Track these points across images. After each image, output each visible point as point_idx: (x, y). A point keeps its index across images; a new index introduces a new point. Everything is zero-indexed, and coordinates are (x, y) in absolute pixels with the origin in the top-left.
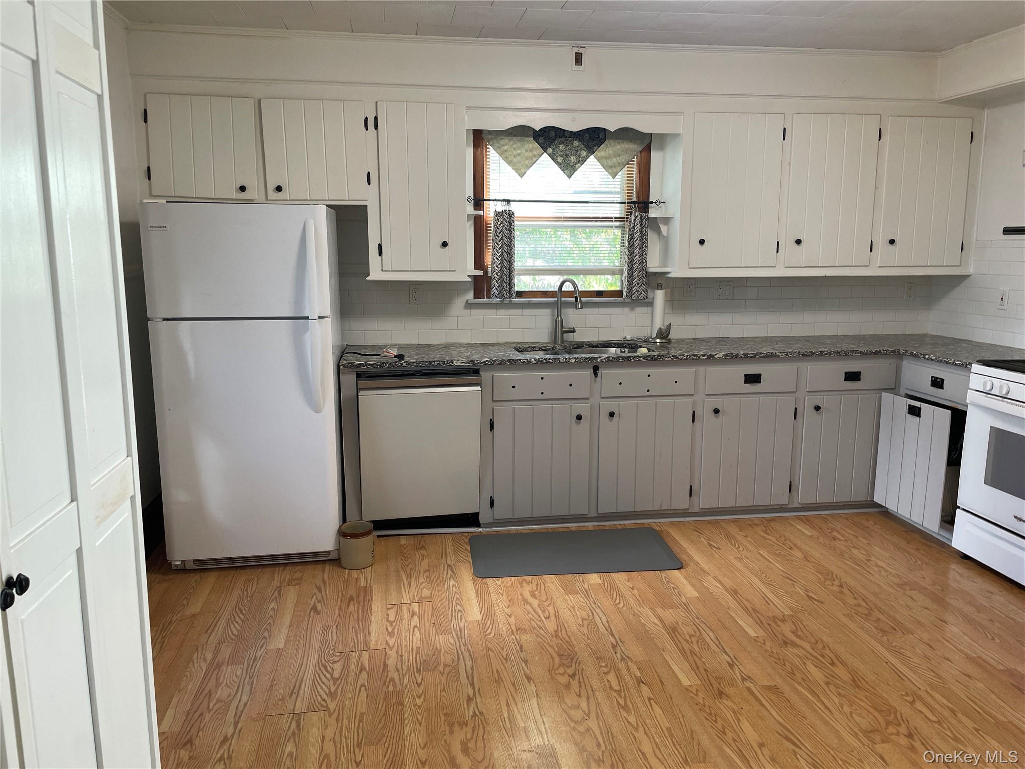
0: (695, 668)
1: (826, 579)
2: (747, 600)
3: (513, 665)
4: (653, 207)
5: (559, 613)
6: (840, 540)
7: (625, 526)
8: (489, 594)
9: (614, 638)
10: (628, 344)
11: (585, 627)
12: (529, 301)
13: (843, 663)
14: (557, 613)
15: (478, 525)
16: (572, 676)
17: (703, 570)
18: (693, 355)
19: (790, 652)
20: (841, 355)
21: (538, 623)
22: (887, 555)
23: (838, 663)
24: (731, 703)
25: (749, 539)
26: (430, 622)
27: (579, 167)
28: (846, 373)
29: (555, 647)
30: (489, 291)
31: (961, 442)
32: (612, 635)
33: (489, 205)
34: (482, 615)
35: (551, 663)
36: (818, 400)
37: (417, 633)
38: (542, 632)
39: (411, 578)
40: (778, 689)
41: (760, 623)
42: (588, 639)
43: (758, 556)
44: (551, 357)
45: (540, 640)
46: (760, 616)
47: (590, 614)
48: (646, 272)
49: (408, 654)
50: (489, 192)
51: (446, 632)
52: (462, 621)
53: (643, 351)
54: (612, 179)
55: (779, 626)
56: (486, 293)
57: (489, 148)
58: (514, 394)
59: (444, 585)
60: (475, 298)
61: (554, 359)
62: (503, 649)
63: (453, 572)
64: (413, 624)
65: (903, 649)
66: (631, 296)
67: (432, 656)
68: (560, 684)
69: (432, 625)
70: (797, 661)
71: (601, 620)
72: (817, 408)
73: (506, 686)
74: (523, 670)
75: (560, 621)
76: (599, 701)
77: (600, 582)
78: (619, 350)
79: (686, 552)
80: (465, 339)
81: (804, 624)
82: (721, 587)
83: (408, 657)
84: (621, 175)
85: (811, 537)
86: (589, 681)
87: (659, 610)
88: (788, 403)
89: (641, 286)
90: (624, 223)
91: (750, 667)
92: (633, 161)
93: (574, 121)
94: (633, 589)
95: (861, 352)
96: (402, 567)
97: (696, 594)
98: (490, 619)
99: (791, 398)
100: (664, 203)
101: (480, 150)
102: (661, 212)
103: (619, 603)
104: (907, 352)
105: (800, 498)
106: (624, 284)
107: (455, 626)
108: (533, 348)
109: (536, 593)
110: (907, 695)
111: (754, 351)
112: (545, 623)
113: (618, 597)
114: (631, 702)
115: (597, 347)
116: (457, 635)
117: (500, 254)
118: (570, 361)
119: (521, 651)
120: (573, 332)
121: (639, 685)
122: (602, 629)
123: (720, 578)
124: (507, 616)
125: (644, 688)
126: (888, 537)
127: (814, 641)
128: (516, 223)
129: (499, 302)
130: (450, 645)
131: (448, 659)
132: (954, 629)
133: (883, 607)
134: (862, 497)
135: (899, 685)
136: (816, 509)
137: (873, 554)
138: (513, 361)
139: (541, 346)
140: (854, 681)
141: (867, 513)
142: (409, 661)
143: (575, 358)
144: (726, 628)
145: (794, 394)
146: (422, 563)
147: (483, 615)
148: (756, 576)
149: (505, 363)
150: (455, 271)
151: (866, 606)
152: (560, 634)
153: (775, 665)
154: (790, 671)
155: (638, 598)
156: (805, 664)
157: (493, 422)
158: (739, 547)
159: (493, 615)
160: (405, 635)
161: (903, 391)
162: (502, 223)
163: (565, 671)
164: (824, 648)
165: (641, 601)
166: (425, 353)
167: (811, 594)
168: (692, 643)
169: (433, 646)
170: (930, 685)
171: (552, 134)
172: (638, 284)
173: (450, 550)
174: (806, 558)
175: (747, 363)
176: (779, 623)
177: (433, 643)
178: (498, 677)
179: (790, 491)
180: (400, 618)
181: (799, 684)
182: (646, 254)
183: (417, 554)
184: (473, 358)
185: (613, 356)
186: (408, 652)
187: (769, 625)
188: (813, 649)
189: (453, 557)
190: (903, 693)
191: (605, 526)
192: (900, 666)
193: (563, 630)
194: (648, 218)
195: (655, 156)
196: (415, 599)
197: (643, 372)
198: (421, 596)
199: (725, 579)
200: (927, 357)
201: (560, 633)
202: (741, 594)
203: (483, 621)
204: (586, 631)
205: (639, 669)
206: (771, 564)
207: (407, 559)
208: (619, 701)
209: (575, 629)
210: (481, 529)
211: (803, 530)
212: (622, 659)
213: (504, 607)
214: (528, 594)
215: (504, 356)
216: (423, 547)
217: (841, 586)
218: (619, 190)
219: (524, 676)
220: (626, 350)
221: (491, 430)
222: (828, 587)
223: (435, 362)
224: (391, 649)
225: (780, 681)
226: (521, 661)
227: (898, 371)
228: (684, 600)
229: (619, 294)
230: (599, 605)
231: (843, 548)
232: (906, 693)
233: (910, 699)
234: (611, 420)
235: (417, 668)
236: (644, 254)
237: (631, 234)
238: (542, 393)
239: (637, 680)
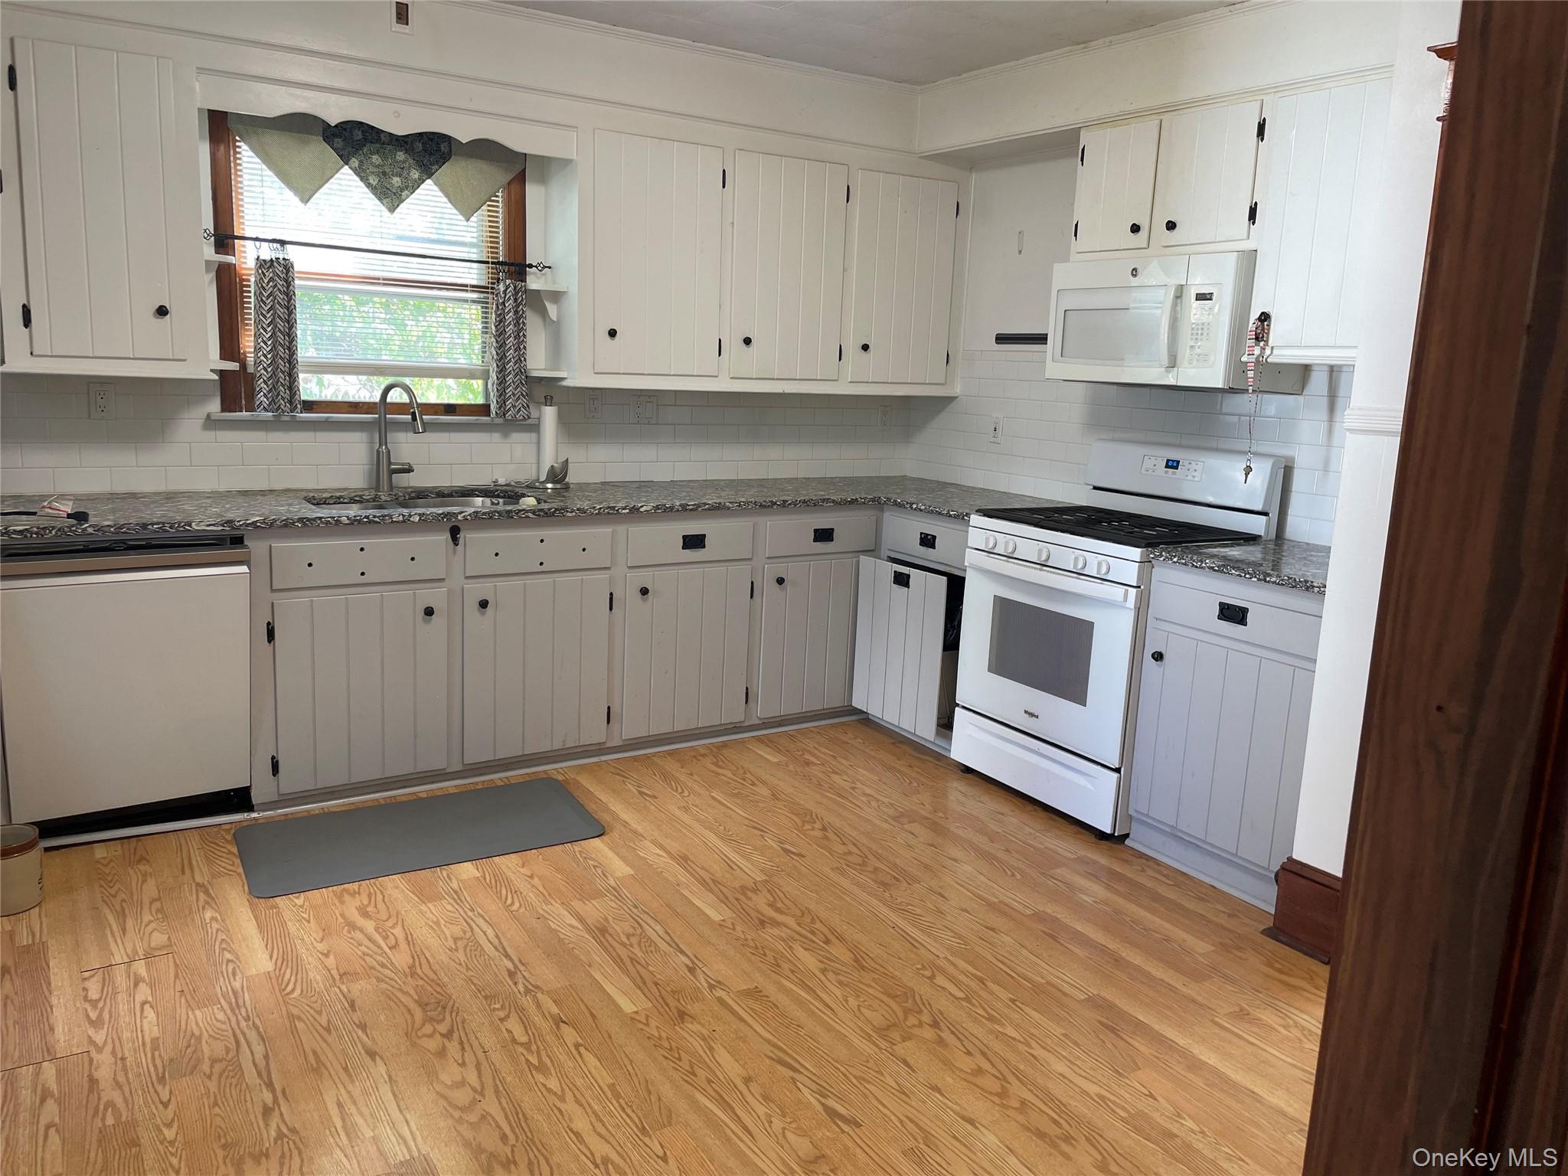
0: (641, 984)
1: (804, 822)
2: (703, 868)
3: (341, 1037)
4: (533, 274)
5: (414, 936)
6: (815, 764)
7: (509, 781)
8: (283, 924)
9: (511, 960)
10: (502, 491)
11: (461, 951)
12: (328, 418)
13: (841, 939)
14: (409, 937)
15: (250, 808)
16: (448, 1035)
17: (635, 832)
18: (609, 507)
19: (770, 934)
20: (811, 505)
21: (379, 958)
22: (876, 778)
23: (833, 939)
24: (699, 1026)
25: (695, 777)
26: (172, 990)
27: (408, 197)
28: (816, 531)
29: (412, 992)
30: (251, 395)
31: (957, 620)
32: (507, 956)
33: (244, 246)
34: (274, 961)
35: (409, 1022)
36: (780, 569)
37: (150, 1013)
38: (387, 972)
39: (124, 916)
40: (761, 991)
41: (725, 900)
42: (468, 969)
43: (711, 802)
44: (378, 512)
45: (385, 986)
46: (722, 888)
47: (467, 929)
48: (526, 377)
49: (135, 1053)
50: (243, 223)
51: (211, 1001)
52: (237, 977)
53: (530, 502)
54: (465, 223)
55: (750, 899)
56: (244, 402)
57: (239, 147)
58: (311, 578)
59: (193, 920)
60: (223, 410)
61: (383, 516)
62: (320, 1013)
63: (208, 894)
64: (139, 998)
65: (912, 905)
66: (504, 415)
67: (184, 1049)
68: (429, 1051)
69: (178, 994)
70: (780, 946)
71: (485, 935)
72: (781, 581)
73: (333, 1073)
74: (360, 1041)
75: (418, 949)
76: (497, 1065)
77: (479, 875)
78: (488, 501)
79: (608, 810)
80: (207, 482)
81: (783, 889)
82: (664, 855)
83: (136, 1058)
84: (480, 218)
85: (777, 764)
86: (477, 1038)
87: (577, 905)
88: (741, 575)
89: (519, 398)
90: (486, 295)
91: (719, 968)
92: (497, 196)
93: (399, 116)
94: (531, 877)
95: (833, 501)
96: (104, 901)
97: (628, 871)
98: (290, 964)
99: (746, 567)
100: (550, 267)
101: (222, 148)
102: (546, 282)
103: (513, 903)
104: (889, 499)
105: (761, 710)
106: (492, 394)
107: (224, 989)
108: (339, 498)
109: (368, 909)
110: (924, 968)
111: (694, 500)
112: (391, 957)
113: (509, 893)
114: (548, 1056)
115: (450, 495)
116: (230, 1004)
117: (270, 334)
118: (411, 519)
119: (354, 1010)
120: (410, 470)
121: (558, 1027)
122: (488, 948)
123: (661, 840)
124: (320, 955)
125: (567, 1032)
126: (873, 753)
127: (798, 913)
128: (297, 282)
129: (272, 419)
130: (218, 1025)
131: (219, 1049)
132: (968, 868)
133: (880, 851)
134: (837, 703)
135: (913, 956)
136: (780, 725)
137: (858, 780)
138: (309, 520)
139: (353, 494)
140: (856, 961)
141: (843, 724)
142: (139, 1065)
143: (420, 515)
144: (677, 914)
145: (749, 563)
146: (144, 889)
147: (276, 962)
148: (711, 830)
149: (293, 524)
150: (185, 360)
151: (859, 853)
152: (419, 971)
153: (753, 957)
154: (773, 962)
155: (542, 889)
156: (790, 947)
157: (273, 628)
158: (683, 792)
159: (294, 959)
160: (125, 1019)
161: (885, 553)
162: (271, 280)
163: (435, 1029)
164: (813, 921)
165: (547, 894)
166: (128, 509)
167: (787, 847)
168: (632, 946)
169: (185, 1032)
170: (949, 949)
171: (358, 135)
172: (514, 394)
173: (198, 859)
174: (775, 796)
175: (685, 519)
176: (750, 894)
177: (183, 1026)
178: (317, 1063)
179: (746, 702)
180: (110, 993)
181: (787, 978)
182: (525, 348)
183: (131, 872)
184: (230, 516)
185: (484, 511)
186: (135, 1050)
187: (737, 899)
188: (799, 925)
189: (205, 870)
190: (919, 966)
191: (477, 783)
192: (910, 929)
193: (423, 961)
194: (525, 290)
195: (533, 193)
196: (137, 953)
197: (531, 535)
198: (149, 946)
199: (668, 841)
200: (914, 506)
201: (418, 967)
202: (694, 860)
203: (277, 972)
204: (463, 958)
205: (555, 1001)
206: (729, 811)
207: (111, 885)
208: (530, 1059)
209: (444, 958)
210: (254, 815)
211: (768, 757)
212: (527, 991)
213: (315, 942)
214: (356, 912)
215: (289, 511)
216: (142, 859)
217: (824, 829)
218: (475, 240)
219: (363, 1052)
220: (501, 500)
221: (269, 642)
222: (807, 832)
223: (153, 524)
224: (100, 1050)
225: (761, 979)
226: (355, 1028)
227: (879, 524)
228: (612, 883)
229: (484, 409)
230: (480, 911)
231: (820, 775)
232: (923, 965)
233: (928, 973)
234: (483, 614)
235: (157, 1075)
236: (522, 347)
237: (500, 314)
238: (363, 574)
239: (554, 1019)
